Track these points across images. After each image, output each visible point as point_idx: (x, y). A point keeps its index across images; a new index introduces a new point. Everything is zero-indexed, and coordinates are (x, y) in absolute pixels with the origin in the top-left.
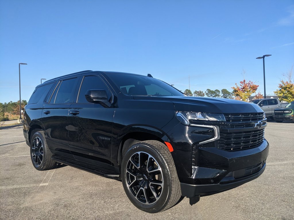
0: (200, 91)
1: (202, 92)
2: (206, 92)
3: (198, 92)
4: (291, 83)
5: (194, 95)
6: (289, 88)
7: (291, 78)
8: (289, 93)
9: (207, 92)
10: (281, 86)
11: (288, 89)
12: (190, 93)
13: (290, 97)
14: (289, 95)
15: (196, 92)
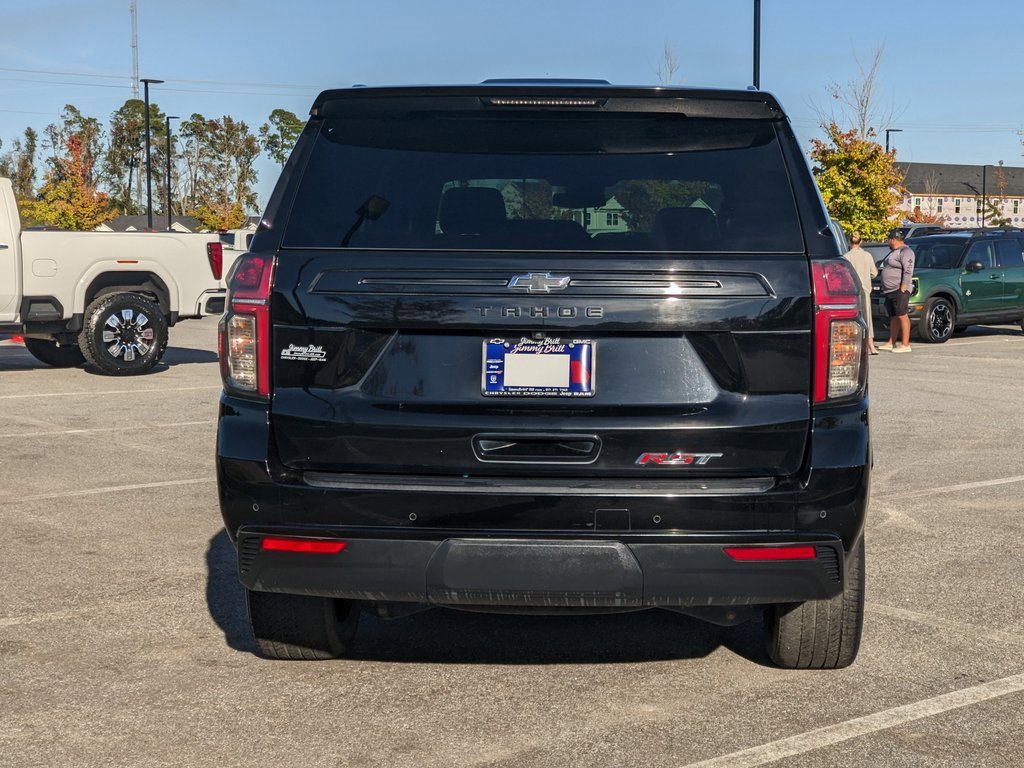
0: (228, 120)
1: (244, 128)
2: (265, 129)
3: (214, 125)
4: (869, 140)
5: (184, 141)
6: (863, 165)
7: (868, 113)
8: (859, 189)
9: (274, 130)
10: (824, 153)
11: (854, 166)
12: (163, 129)
13: (861, 210)
14: (859, 201)
15: (198, 127)
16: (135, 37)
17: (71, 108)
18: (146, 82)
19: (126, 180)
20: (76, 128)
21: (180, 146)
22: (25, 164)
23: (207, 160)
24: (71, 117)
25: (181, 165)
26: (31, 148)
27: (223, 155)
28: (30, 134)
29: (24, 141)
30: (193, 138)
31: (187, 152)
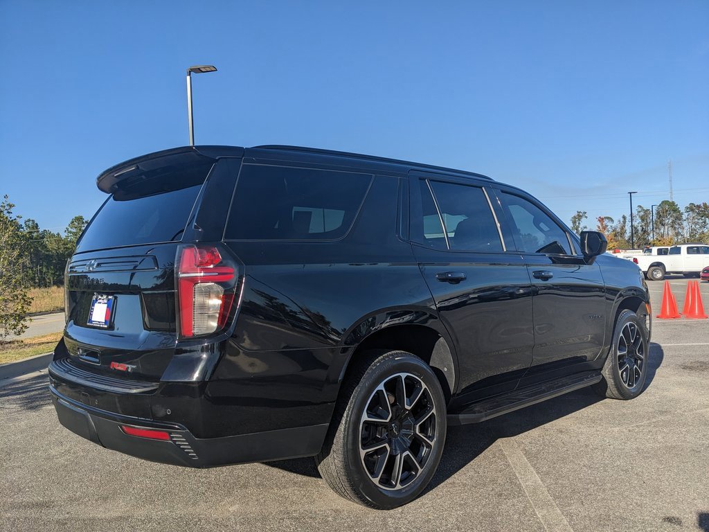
0: (705, 204)
3: (699, 207)
5: (686, 214)
12: (676, 210)
15: (691, 208)
16: (671, 177)
17: (640, 207)
18: (630, 193)
19: (662, 231)
20: (642, 213)
21: (684, 216)
22: (622, 228)
23: (696, 220)
24: (640, 210)
25: (685, 224)
26: (624, 222)
27: (703, 218)
28: (624, 217)
29: (622, 220)
30: (691, 212)
31: (688, 218)
